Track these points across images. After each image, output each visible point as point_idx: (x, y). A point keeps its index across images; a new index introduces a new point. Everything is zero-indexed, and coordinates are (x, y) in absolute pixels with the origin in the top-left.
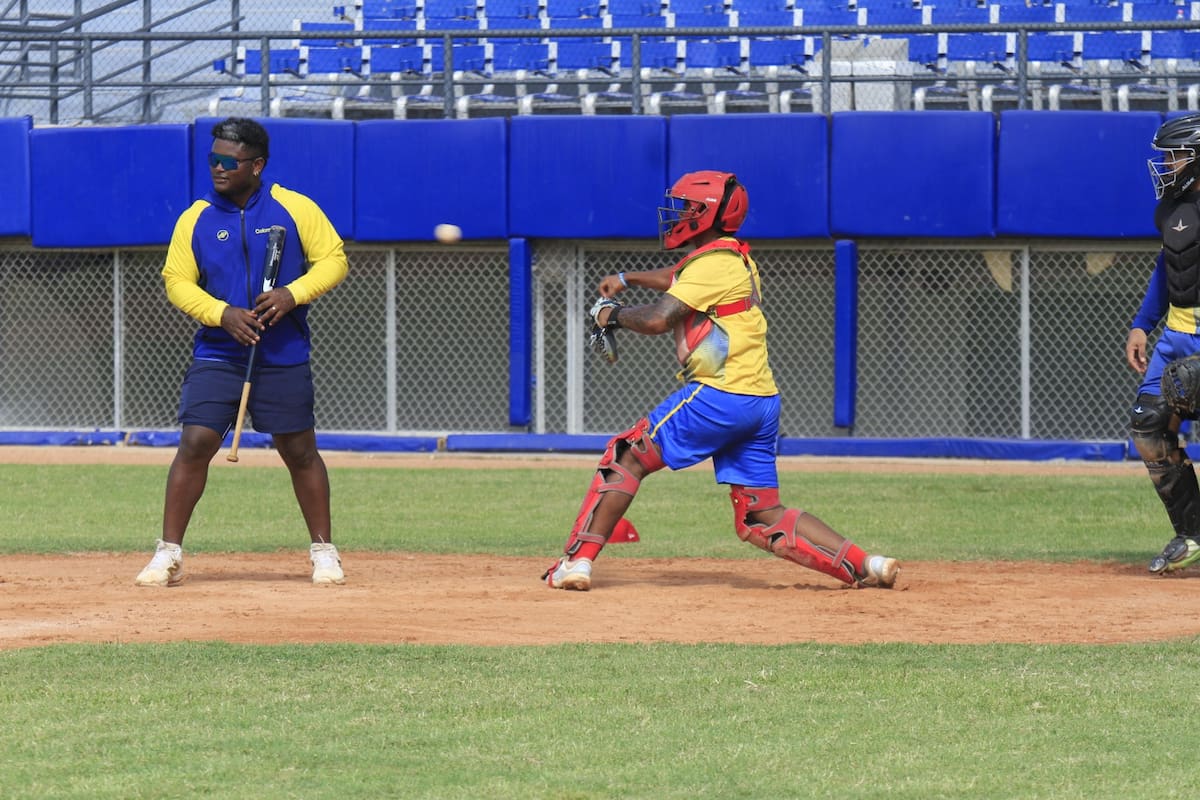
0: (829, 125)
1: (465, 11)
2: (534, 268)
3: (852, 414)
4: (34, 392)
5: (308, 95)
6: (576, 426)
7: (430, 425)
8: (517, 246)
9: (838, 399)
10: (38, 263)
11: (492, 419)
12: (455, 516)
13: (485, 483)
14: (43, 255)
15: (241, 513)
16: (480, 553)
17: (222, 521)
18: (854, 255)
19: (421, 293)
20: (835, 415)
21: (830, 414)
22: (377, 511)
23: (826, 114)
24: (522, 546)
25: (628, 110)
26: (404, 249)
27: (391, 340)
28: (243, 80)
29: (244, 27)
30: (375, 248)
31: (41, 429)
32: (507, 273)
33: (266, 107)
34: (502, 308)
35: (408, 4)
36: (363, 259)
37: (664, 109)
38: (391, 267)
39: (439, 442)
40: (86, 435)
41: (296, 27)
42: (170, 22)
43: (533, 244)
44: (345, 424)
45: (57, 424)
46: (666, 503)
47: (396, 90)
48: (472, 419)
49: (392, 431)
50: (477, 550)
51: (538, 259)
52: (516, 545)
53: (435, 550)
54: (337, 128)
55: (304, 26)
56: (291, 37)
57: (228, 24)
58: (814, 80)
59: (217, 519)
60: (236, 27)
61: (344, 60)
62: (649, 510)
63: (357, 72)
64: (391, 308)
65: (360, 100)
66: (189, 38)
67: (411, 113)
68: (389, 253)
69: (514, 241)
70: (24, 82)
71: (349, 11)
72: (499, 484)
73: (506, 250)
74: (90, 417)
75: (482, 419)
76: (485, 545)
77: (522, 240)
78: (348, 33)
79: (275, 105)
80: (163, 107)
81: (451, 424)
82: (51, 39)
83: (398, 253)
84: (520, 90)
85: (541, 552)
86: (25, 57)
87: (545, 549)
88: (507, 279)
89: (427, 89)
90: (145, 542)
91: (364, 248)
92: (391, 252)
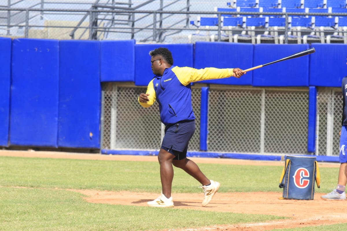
1: (275, 5)
2: (317, 97)
4: (133, 136)
6: (330, 153)
7: (278, 151)
8: (312, 89)
10: (136, 91)
11: (301, 150)
14: (138, 89)
19: (276, 105)
26: (267, 89)
27: (263, 121)
28: (199, 28)
29: (191, 10)
30: (259, 89)
31: (135, 149)
32: (307, 99)
34: (305, 111)
35: (253, 2)
36: (255, 93)
38: (263, 95)
39: (282, 158)
40: (152, 152)
41: (216, 10)
42: (169, 7)
43: (318, 88)
44: (246, 150)
45: (141, 148)
48: (293, 150)
49: (262, 153)
51: (319, 94)
55: (219, 9)
56: (213, 13)
57: (185, 8)
60: (188, 9)
61: (238, 22)
63: (241, 26)
64: (263, 108)
66: (173, 13)
68: (263, 90)
69: (311, 87)
70: (112, 27)
71: (232, 4)
73: (308, 90)
74: (153, 146)
75: (297, 150)
77: (314, 87)
78: (234, 13)
79: (212, 37)
80: (165, 37)
81: (285, 151)
82: (129, 12)
83: (266, 91)
86: (114, 18)
88: (308, 101)
89: (266, 33)
91: (255, 89)
92: (264, 90)
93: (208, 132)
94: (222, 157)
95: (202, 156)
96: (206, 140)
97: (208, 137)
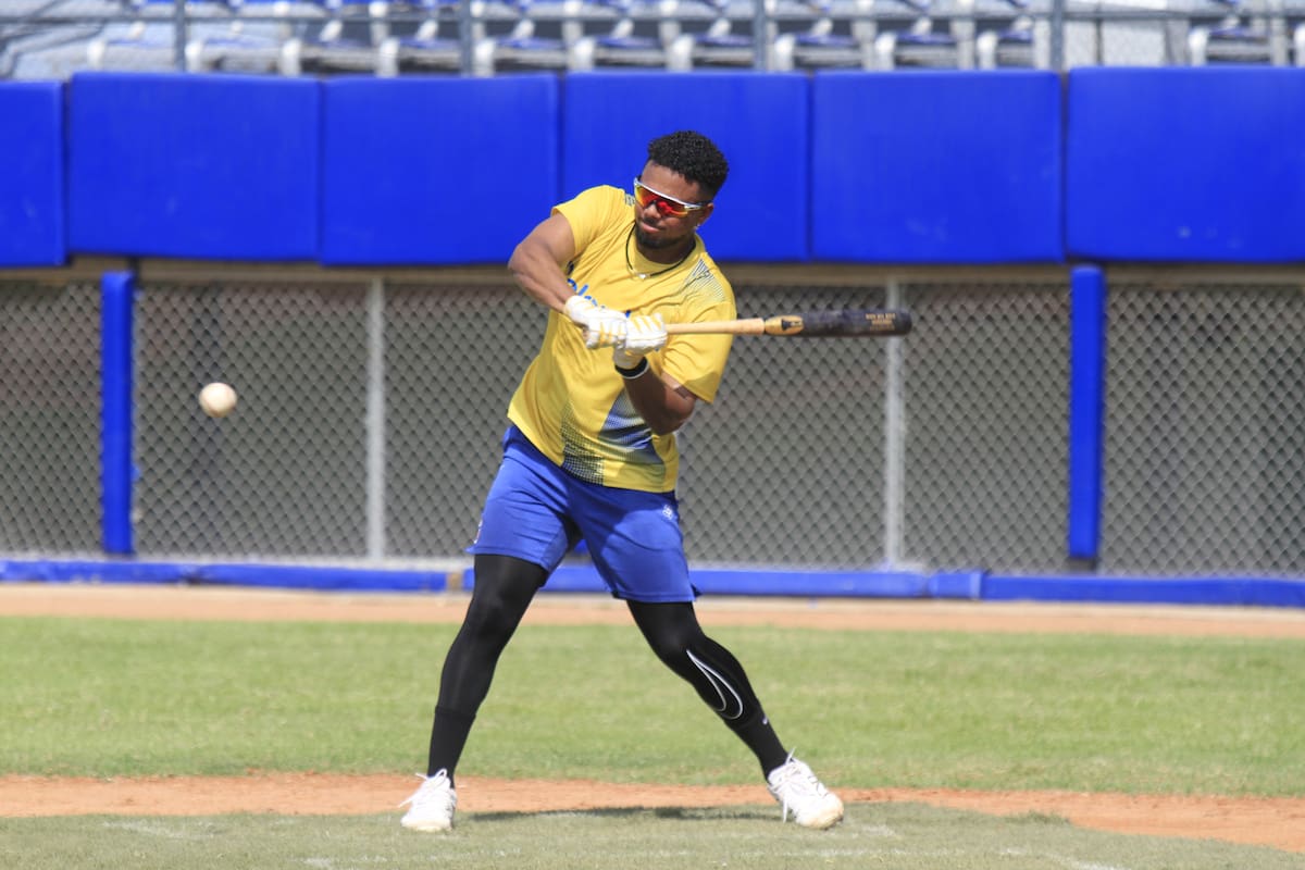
0: (1062, 89)
3: (1096, 537)
5: (246, 38)
7: (436, 553)
9: (1073, 516)
12: (515, 711)
13: (545, 651)
15: (170, 703)
16: (573, 778)
17: (143, 718)
18: (1102, 290)
20: (1071, 538)
21: (1061, 538)
22: (386, 700)
23: (1056, 71)
24: (641, 767)
25: (746, 65)
26: (398, 277)
27: (375, 419)
28: (142, 13)
30: (351, 276)
33: (181, 57)
37: (798, 62)
38: (376, 308)
39: (449, 580)
44: (304, 550)
46: (844, 689)
47: (379, 31)
49: (376, 560)
50: (570, 773)
52: (631, 765)
53: (501, 773)
54: (287, 90)
58: (1034, 17)
59: (132, 713)
62: (822, 701)
63: (320, 3)
64: (376, 369)
65: (324, 45)
67: (406, 65)
68: (370, 285)
72: (567, 652)
76: (581, 764)
79: (193, 51)
80: (18, 57)
83: (387, 286)
84: (572, 31)
85: (673, 776)
87: (679, 773)
89: (428, 30)
90: (26, 758)
91: (335, 276)
92: (376, 282)
93: (138, 470)
94: (196, 579)
95: (110, 575)
96: (127, 507)
97: (138, 492)
